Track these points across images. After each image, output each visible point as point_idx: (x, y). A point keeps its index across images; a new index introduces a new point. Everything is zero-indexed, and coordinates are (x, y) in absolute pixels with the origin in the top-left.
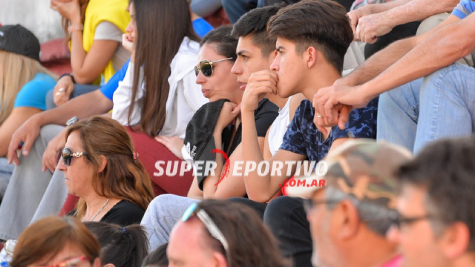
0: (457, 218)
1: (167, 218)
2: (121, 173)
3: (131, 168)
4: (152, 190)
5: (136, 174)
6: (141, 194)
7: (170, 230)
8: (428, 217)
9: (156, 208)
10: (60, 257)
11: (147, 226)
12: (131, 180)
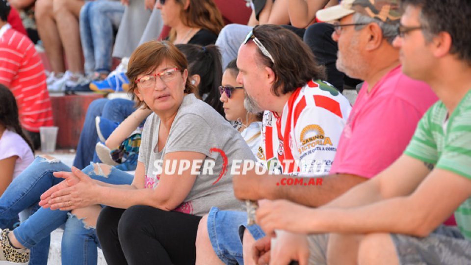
0: (444, 29)
1: (234, 41)
2: (200, 10)
3: (207, 6)
4: (222, 22)
5: (211, 10)
6: (215, 24)
7: (238, 50)
8: (421, 28)
9: (226, 34)
10: (160, 68)
11: (220, 46)
12: (207, 15)
